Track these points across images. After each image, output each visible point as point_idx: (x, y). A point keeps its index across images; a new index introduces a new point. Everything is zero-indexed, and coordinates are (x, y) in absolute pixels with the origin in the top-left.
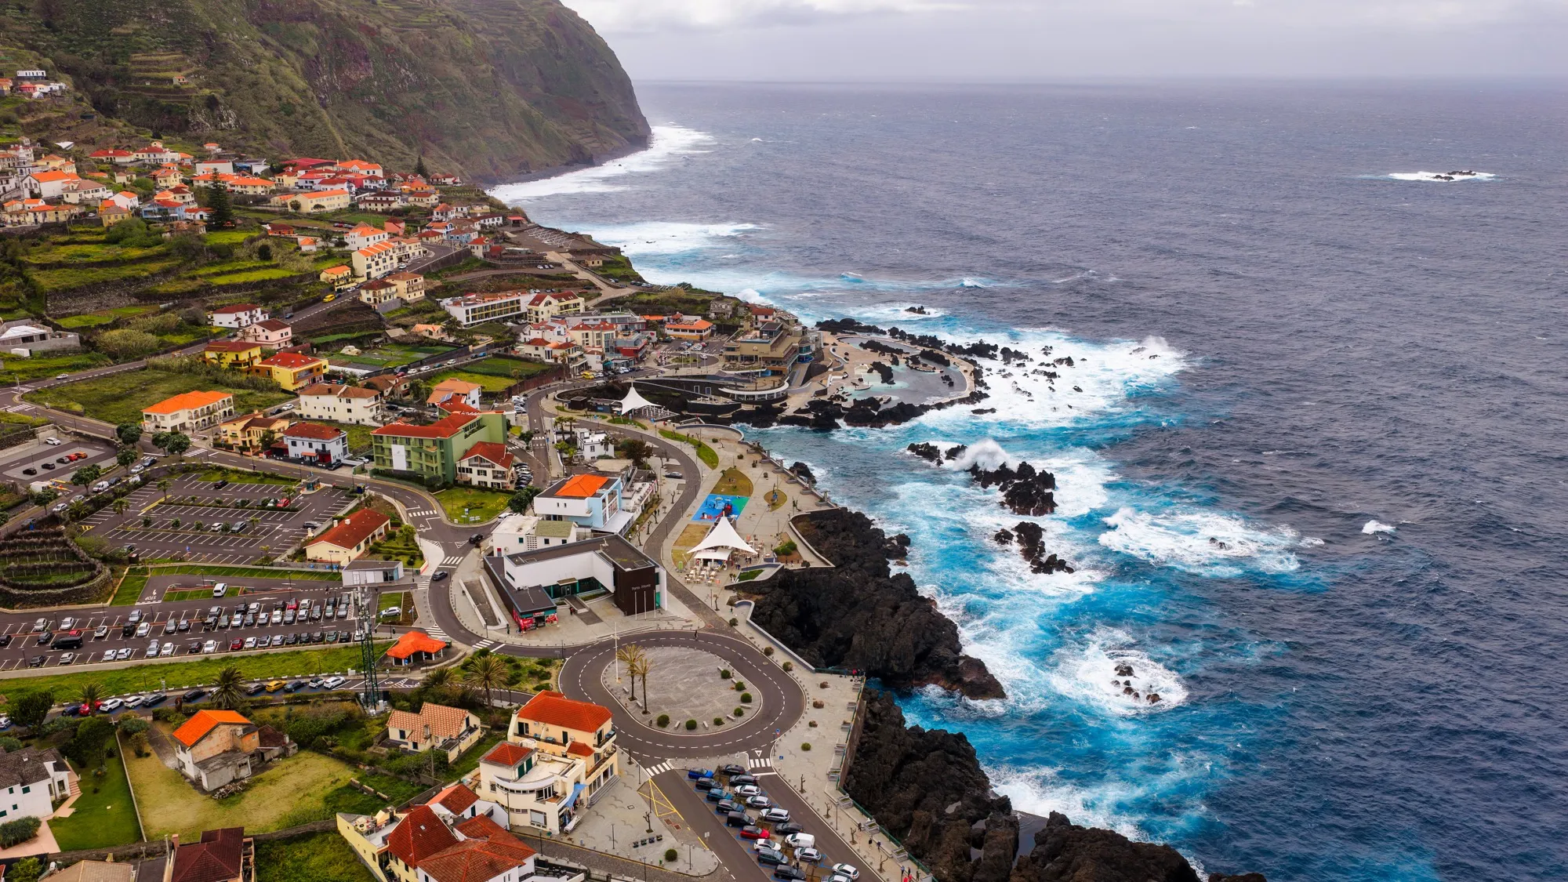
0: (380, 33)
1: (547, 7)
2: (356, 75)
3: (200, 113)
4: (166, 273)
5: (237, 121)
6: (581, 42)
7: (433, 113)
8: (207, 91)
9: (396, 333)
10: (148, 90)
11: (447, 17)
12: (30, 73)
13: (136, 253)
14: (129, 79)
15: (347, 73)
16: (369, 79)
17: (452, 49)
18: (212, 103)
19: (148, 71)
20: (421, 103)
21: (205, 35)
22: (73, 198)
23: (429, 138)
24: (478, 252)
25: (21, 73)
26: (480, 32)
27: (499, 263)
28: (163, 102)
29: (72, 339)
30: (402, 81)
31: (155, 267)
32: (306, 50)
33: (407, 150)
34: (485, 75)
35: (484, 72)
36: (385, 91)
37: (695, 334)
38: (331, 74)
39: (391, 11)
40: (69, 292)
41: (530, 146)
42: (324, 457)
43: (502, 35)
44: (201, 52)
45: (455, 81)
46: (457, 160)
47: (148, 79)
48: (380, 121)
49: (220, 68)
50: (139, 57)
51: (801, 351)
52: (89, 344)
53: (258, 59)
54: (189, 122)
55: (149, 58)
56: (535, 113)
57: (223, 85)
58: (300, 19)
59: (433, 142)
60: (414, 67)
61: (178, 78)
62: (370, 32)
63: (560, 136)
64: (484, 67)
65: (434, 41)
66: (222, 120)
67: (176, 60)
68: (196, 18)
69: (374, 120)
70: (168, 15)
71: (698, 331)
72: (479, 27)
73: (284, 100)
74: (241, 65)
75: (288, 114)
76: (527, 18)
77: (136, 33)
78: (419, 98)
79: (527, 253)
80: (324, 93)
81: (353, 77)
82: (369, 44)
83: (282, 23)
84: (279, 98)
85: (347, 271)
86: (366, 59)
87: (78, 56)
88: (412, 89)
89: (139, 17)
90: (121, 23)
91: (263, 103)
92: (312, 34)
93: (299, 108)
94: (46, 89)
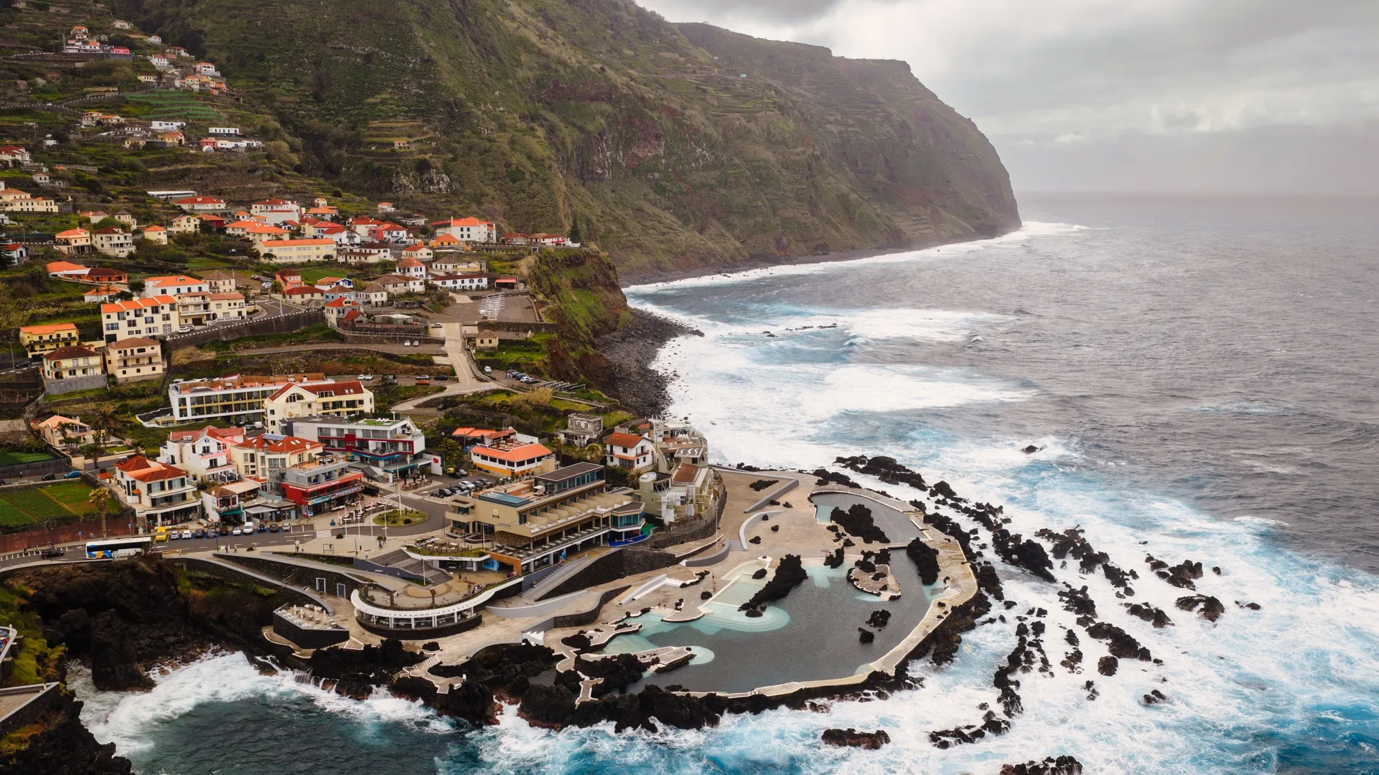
0: (683, 114)
1: (918, 102)
2: (644, 152)
3: (406, 175)
5: (450, 186)
6: (948, 136)
7: (723, 191)
9: (11, 426)
10: (372, 154)
11: (774, 103)
12: (220, 130)
14: (360, 143)
15: (635, 150)
16: (657, 157)
17: (769, 133)
18: (423, 166)
19: (377, 136)
20: (713, 182)
21: (448, 104)
23: (714, 215)
24: (332, 317)
25: (212, 130)
26: (831, 123)
27: (347, 333)
28: (376, 164)
30: (696, 160)
32: (590, 127)
33: (677, 224)
34: (797, 158)
35: (798, 154)
36: (674, 169)
37: (506, 467)
38: (617, 150)
39: (718, 98)
41: (837, 229)
43: (853, 126)
44: (440, 120)
45: (762, 163)
46: (739, 238)
47: (374, 143)
48: (658, 197)
49: (456, 136)
50: (376, 124)
51: (615, 524)
53: (502, 127)
54: (392, 184)
55: (385, 125)
56: (853, 196)
57: (452, 151)
58: (593, 99)
59: (719, 220)
60: (712, 147)
61: (399, 143)
62: (672, 113)
63: (878, 220)
64: (799, 149)
65: (752, 125)
66: (431, 182)
67: (412, 127)
68: (446, 89)
69: (652, 196)
70: (420, 86)
71: (511, 464)
72: (832, 119)
73: (514, 167)
74: (478, 133)
75: (514, 181)
76: (884, 110)
77: (383, 102)
78: (711, 177)
79: (405, 322)
80: (602, 168)
81: (640, 154)
82: (667, 123)
83: (572, 103)
84: (508, 165)
85: (67, 331)
86: (658, 137)
87: (330, 124)
88: (705, 168)
89: (393, 88)
90: (374, 93)
91: (489, 169)
92: (602, 114)
93: (527, 176)
94: (229, 145)
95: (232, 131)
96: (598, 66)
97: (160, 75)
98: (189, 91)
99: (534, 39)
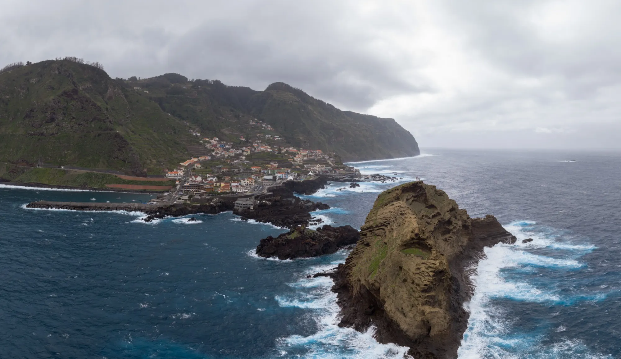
0: (347, 131)
1: (396, 128)
3: (303, 144)
4: (268, 158)
7: (355, 146)
8: (305, 140)
9: (293, 167)
10: (296, 140)
13: (265, 155)
14: (294, 138)
16: (342, 140)
17: (364, 135)
18: (305, 142)
19: (297, 137)
22: (264, 150)
24: (316, 160)
25: (275, 137)
26: (377, 132)
28: (297, 142)
29: (252, 163)
30: (350, 140)
31: (267, 157)
32: (330, 134)
35: (370, 139)
36: (346, 142)
38: (335, 139)
40: (255, 159)
42: (264, 172)
43: (382, 133)
44: (307, 134)
45: (362, 141)
50: (296, 135)
52: (253, 163)
53: (317, 135)
55: (298, 135)
57: (309, 139)
58: (330, 129)
60: (353, 138)
61: (301, 138)
62: (345, 131)
65: (360, 133)
66: (306, 145)
67: (302, 135)
68: (307, 129)
70: (303, 128)
74: (313, 136)
76: (388, 130)
77: (297, 131)
78: (353, 144)
81: (339, 140)
82: (344, 133)
83: (327, 130)
85: (292, 160)
86: (342, 136)
88: (351, 142)
90: (295, 129)
92: (332, 132)
94: (278, 139)
95: (278, 137)
96: (331, 123)
97: (264, 128)
98: (269, 130)
99: (320, 118)
